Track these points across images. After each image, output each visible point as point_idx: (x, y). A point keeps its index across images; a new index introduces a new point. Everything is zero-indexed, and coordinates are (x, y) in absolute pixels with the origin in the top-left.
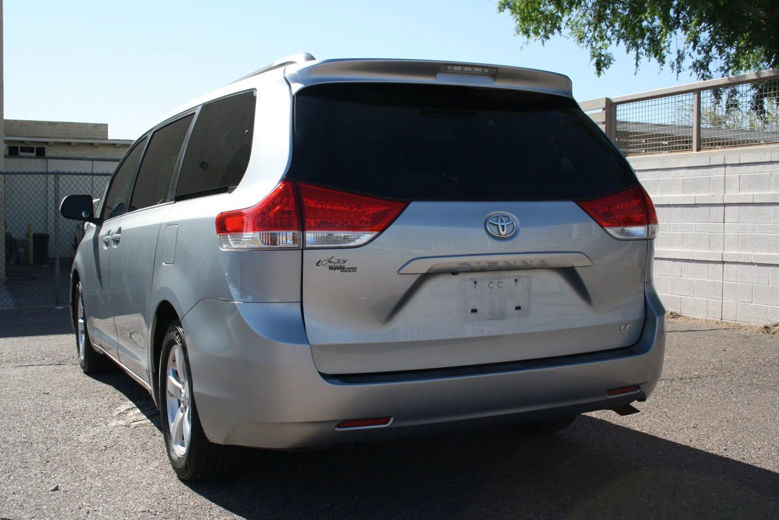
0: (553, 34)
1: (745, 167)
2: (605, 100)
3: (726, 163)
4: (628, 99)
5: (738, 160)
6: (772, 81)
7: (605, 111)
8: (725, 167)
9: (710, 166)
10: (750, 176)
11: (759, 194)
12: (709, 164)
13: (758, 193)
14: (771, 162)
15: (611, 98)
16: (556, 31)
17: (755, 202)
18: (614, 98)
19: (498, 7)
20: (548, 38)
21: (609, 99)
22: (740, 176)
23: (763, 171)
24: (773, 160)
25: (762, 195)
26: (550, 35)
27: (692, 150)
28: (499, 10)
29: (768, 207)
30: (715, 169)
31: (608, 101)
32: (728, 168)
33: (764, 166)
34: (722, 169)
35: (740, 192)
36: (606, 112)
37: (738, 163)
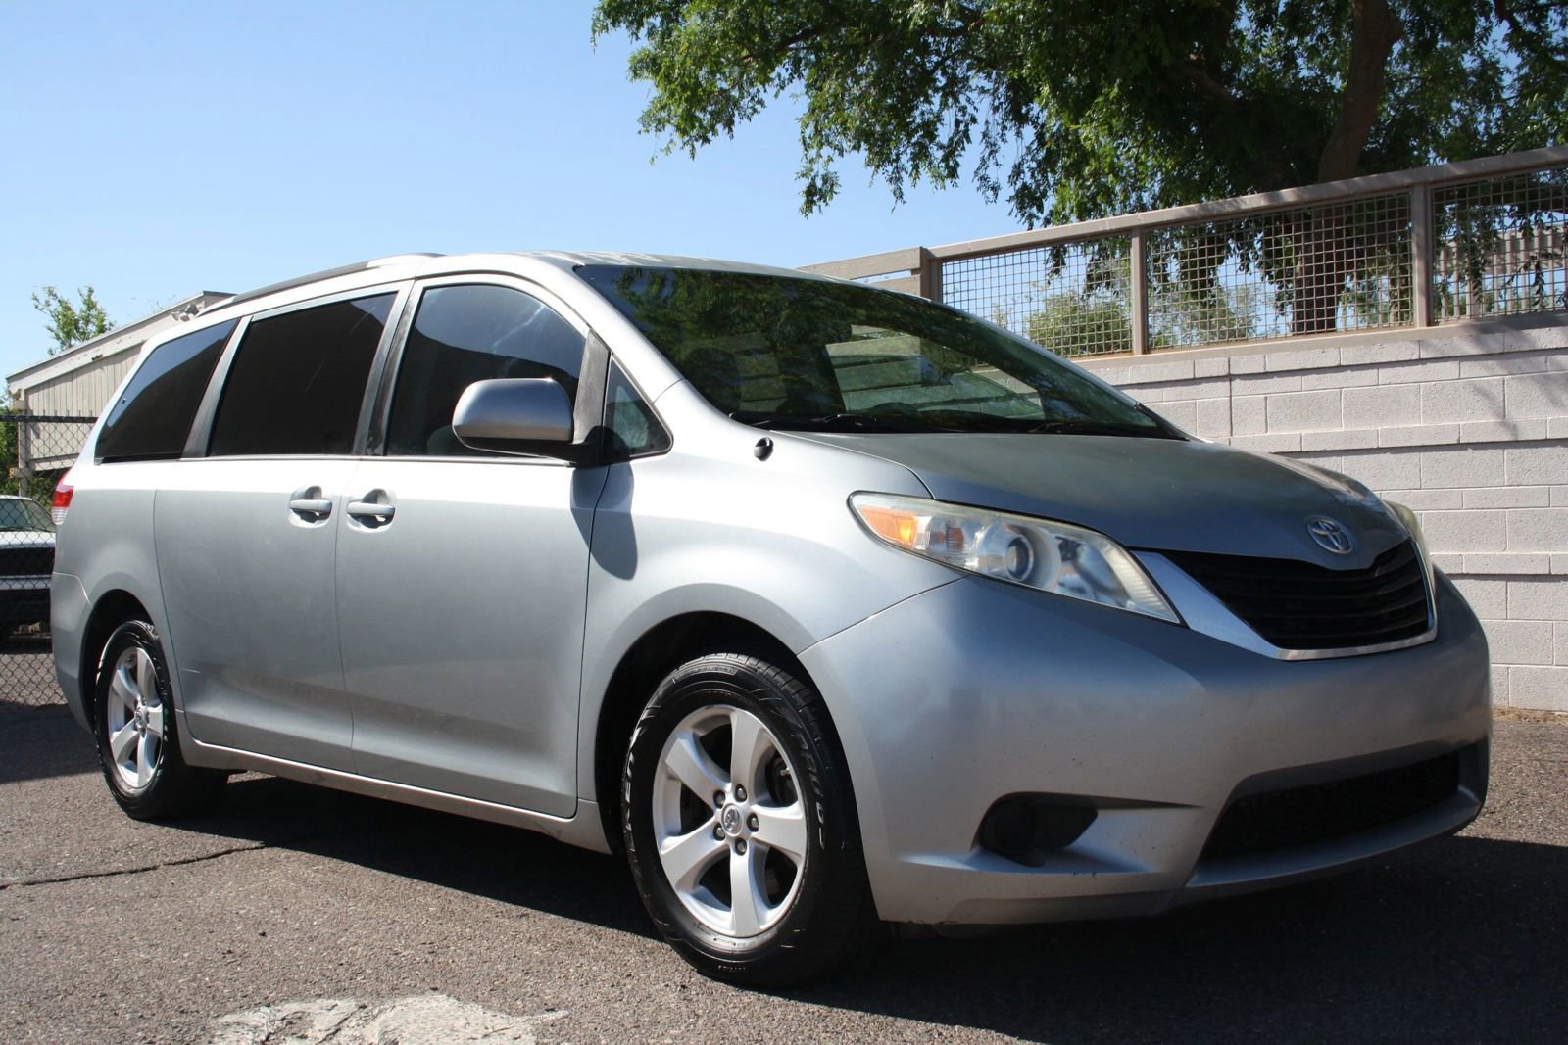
0: (715, 133)
1: (1276, 380)
2: (918, 253)
3: (1232, 372)
4: (973, 250)
5: (1262, 366)
6: (1333, 207)
7: (918, 276)
8: (1231, 381)
9: (1194, 379)
10: (1291, 397)
11: (1315, 434)
12: (1191, 377)
13: (1310, 431)
14: (1339, 368)
15: (929, 248)
16: (719, 127)
17: (1304, 450)
18: (938, 248)
19: (631, 68)
20: (706, 140)
21: (926, 250)
22: (1266, 398)
23: (1320, 387)
24: (1343, 363)
25: (1320, 434)
26: (710, 135)
27: (1131, 351)
28: (632, 74)
29: (1334, 458)
30: (1205, 386)
31: (926, 255)
32: (1237, 383)
33: (1322, 376)
34: (1224, 386)
35: (1267, 432)
36: (921, 277)
37: (1262, 371)
